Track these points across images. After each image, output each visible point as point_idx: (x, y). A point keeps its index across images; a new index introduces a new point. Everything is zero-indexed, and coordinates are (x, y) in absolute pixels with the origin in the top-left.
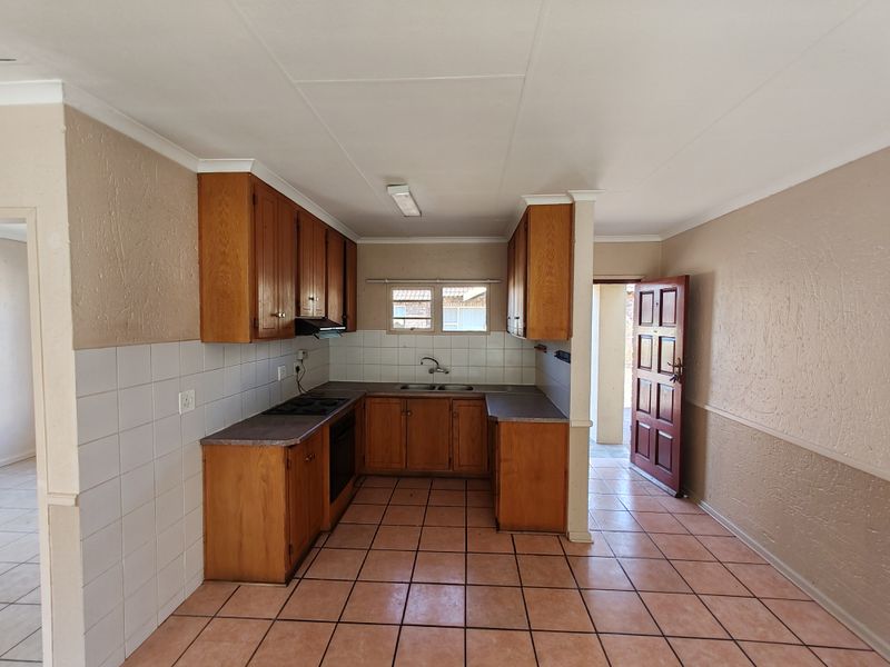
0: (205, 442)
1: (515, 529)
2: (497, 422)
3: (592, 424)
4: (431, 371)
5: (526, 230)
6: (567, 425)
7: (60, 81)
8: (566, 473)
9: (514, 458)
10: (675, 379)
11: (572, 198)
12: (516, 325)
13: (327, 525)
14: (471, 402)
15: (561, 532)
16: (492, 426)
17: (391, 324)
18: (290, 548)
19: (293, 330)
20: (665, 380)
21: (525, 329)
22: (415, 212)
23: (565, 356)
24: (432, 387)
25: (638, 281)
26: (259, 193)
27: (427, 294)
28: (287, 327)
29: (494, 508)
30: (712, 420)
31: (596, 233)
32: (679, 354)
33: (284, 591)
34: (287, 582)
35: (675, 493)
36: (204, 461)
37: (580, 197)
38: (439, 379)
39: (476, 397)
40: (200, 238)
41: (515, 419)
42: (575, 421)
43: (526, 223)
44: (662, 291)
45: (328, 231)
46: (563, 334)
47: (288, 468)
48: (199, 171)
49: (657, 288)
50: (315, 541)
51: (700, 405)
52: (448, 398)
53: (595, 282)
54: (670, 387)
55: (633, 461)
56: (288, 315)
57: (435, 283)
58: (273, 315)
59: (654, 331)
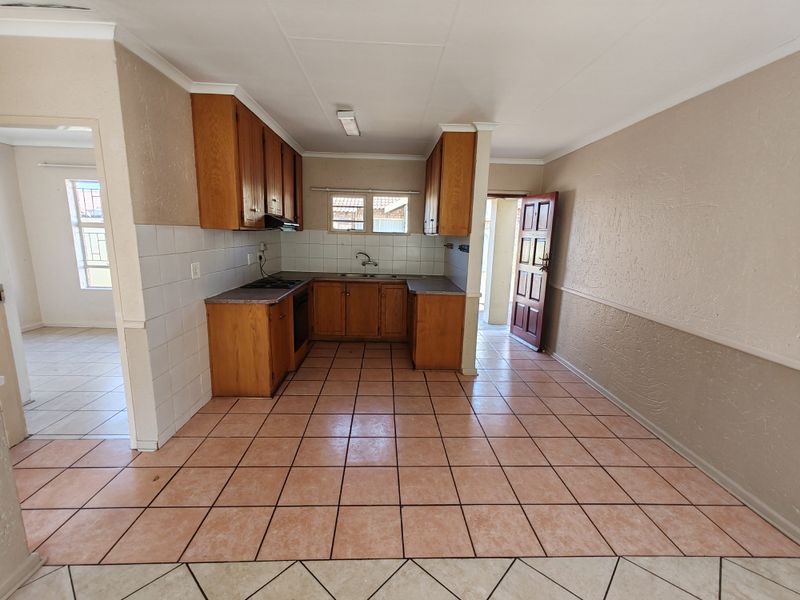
0: (208, 302)
1: (426, 368)
2: (416, 295)
3: (481, 295)
4: (364, 264)
5: (441, 151)
6: (464, 297)
7: (114, 24)
8: (462, 330)
9: (427, 321)
10: (543, 269)
11: (476, 128)
12: (430, 227)
13: (293, 367)
14: (396, 286)
15: (458, 370)
16: (411, 297)
17: (331, 225)
18: (272, 375)
19: (264, 224)
20: (537, 270)
21: (438, 227)
22: (356, 133)
23: (465, 249)
24: (365, 275)
25: (524, 196)
26: (239, 112)
27: (360, 201)
28: (259, 220)
29: (411, 354)
30: (565, 297)
31: (492, 156)
32: (548, 251)
33: (271, 402)
34: (272, 396)
35: (536, 349)
36: (208, 315)
37: (481, 127)
38: (370, 269)
39: (400, 282)
40: (196, 147)
41: (428, 292)
42: (469, 293)
43: (442, 146)
44: (540, 204)
45: (283, 145)
46: (466, 231)
47: (270, 320)
48: (193, 92)
49: (536, 202)
50: (285, 377)
51: (557, 287)
52: (378, 283)
53: (489, 195)
54: (541, 275)
55: (512, 332)
56: (260, 213)
57: (368, 193)
58: (252, 210)
59: (530, 234)
